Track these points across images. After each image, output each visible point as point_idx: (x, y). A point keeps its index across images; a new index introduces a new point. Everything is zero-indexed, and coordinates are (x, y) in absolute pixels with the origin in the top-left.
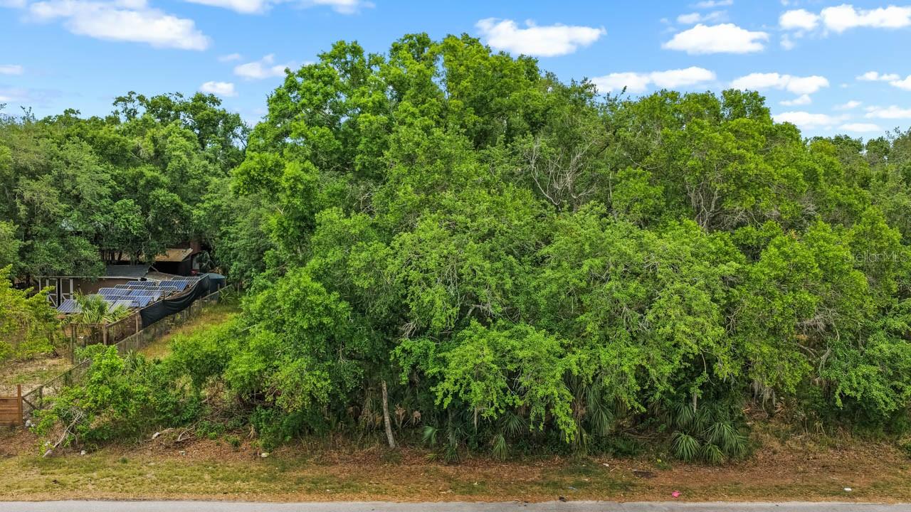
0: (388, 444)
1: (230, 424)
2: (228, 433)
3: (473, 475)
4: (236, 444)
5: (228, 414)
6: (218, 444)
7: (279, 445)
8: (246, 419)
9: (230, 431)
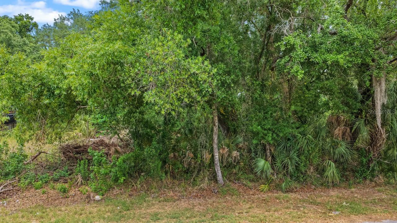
0: (216, 181)
1: (56, 175)
2: (54, 183)
3: (323, 196)
4: (65, 191)
5: (53, 167)
6: (44, 193)
7: (110, 188)
8: (71, 170)
9: (56, 181)
